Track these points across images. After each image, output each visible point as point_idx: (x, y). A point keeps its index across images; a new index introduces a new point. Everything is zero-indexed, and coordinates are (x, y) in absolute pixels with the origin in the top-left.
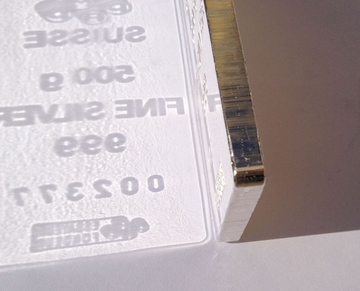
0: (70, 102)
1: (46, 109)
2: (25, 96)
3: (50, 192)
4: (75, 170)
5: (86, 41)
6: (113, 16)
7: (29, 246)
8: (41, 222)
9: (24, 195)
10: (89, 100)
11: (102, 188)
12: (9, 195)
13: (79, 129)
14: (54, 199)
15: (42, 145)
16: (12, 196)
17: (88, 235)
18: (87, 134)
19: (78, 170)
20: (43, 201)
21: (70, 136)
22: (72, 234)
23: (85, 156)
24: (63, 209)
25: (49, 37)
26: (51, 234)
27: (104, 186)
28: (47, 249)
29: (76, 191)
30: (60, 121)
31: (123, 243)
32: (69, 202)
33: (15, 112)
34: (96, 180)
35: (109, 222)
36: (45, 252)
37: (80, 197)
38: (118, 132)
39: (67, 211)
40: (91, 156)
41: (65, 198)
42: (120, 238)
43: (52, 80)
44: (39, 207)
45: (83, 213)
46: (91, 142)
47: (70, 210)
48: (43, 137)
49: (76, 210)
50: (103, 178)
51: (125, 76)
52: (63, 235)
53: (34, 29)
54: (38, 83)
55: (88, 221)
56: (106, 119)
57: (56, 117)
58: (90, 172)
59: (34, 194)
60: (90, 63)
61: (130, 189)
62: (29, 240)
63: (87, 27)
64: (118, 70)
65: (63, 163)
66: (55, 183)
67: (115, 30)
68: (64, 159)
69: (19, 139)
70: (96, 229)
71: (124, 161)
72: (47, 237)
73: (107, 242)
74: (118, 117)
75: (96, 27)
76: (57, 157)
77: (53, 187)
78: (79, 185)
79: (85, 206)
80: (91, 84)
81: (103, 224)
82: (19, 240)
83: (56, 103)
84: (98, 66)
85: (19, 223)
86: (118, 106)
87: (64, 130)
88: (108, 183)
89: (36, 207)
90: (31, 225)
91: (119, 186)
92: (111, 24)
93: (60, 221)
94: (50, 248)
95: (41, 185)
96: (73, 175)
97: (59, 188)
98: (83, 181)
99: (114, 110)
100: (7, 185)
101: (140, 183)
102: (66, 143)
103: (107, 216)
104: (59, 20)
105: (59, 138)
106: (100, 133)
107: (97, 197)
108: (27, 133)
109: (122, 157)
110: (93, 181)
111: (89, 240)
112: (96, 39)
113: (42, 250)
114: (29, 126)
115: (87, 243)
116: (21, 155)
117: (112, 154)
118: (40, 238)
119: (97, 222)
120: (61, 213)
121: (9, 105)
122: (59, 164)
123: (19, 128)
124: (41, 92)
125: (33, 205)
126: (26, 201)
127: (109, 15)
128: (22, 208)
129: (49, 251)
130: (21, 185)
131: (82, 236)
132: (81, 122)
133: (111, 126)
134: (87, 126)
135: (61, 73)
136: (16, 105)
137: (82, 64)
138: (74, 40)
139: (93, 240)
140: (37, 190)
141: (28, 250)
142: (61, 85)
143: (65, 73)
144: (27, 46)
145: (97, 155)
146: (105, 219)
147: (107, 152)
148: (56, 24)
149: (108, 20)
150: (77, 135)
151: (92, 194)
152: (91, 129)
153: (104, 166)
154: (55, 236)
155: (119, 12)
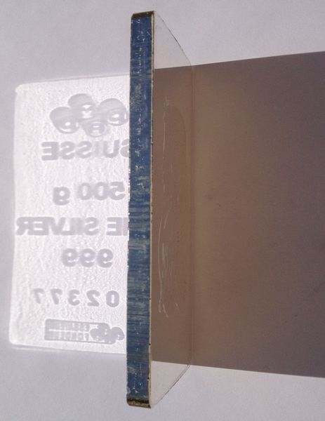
0: (74, 216)
1: (57, 222)
2: (43, 209)
3: (57, 295)
4: (75, 279)
5: (89, 155)
6: (112, 127)
7: (44, 335)
8: (51, 318)
9: (41, 295)
10: (88, 216)
11: (93, 298)
12: (31, 293)
13: (79, 243)
14: (60, 301)
15: (53, 254)
16: (33, 295)
17: (82, 334)
18: (85, 248)
19: (77, 279)
20: (53, 302)
21: (73, 248)
22: (71, 331)
23: (83, 267)
24: (66, 310)
25: (61, 149)
26: (58, 328)
27: (94, 296)
28: (55, 340)
29: (75, 297)
30: (66, 233)
31: (105, 345)
32: (70, 306)
33: (35, 222)
34: (89, 290)
35: (96, 327)
36: (53, 341)
37: (77, 302)
38: (108, 248)
39: (68, 312)
40: (87, 268)
41: (67, 302)
42: (103, 341)
43: (62, 194)
44: (50, 306)
45: (79, 317)
46: (87, 255)
47: (71, 313)
48: (54, 247)
49: (74, 313)
50: (93, 289)
51: (117, 193)
52: (65, 331)
53: (49, 140)
54: (51, 196)
55: (82, 323)
56: (100, 235)
57: (64, 230)
58: (85, 282)
59: (47, 296)
60: (90, 178)
61: (113, 302)
62: (44, 331)
63: (90, 140)
64: (112, 187)
65: (67, 272)
66: (61, 288)
67: (113, 143)
68: (68, 268)
69: (38, 247)
70: (87, 330)
71: (110, 276)
72: (55, 330)
73: (94, 342)
74: (109, 233)
75: (97, 140)
76: (63, 266)
77: (59, 291)
78: (77, 292)
79: (80, 310)
80: (91, 200)
81: (92, 327)
82: (38, 329)
83: (64, 216)
84: (97, 181)
85: (38, 316)
86: (110, 223)
87: (69, 242)
88: (98, 294)
89: (48, 306)
90: (45, 319)
91: (105, 298)
92: (110, 137)
93: (63, 319)
94: (57, 339)
95: (52, 288)
96: (73, 283)
97: (63, 292)
98: (80, 289)
99: (106, 227)
100: (30, 285)
101: (120, 298)
102: (70, 255)
103: (95, 322)
104: (69, 130)
105: (65, 249)
106: (94, 248)
107: (89, 304)
108: (43, 243)
109: (109, 272)
110: (87, 291)
111: (82, 338)
112: (97, 152)
113: (52, 340)
114: (45, 236)
115: (80, 341)
116: (39, 261)
117: (102, 268)
118: (50, 330)
119: (88, 324)
120: (64, 313)
121: (31, 216)
122: (64, 272)
123: (38, 237)
124: (54, 205)
125: (46, 304)
126: (42, 301)
127: (109, 125)
128: (40, 305)
129: (56, 342)
130: (39, 287)
131: (77, 334)
132: (81, 236)
133: (103, 242)
134: (85, 240)
135: (68, 187)
136: (36, 216)
137: (85, 180)
138: (80, 154)
139: (85, 339)
140: (49, 292)
141: (43, 338)
142: (68, 199)
143: (71, 188)
144: (45, 158)
145: (91, 268)
146: (93, 323)
147: (98, 266)
148: (66, 135)
149: (108, 132)
150: (78, 248)
151: (86, 301)
152: (88, 244)
153: (95, 278)
154: (60, 331)
155: (117, 122)
